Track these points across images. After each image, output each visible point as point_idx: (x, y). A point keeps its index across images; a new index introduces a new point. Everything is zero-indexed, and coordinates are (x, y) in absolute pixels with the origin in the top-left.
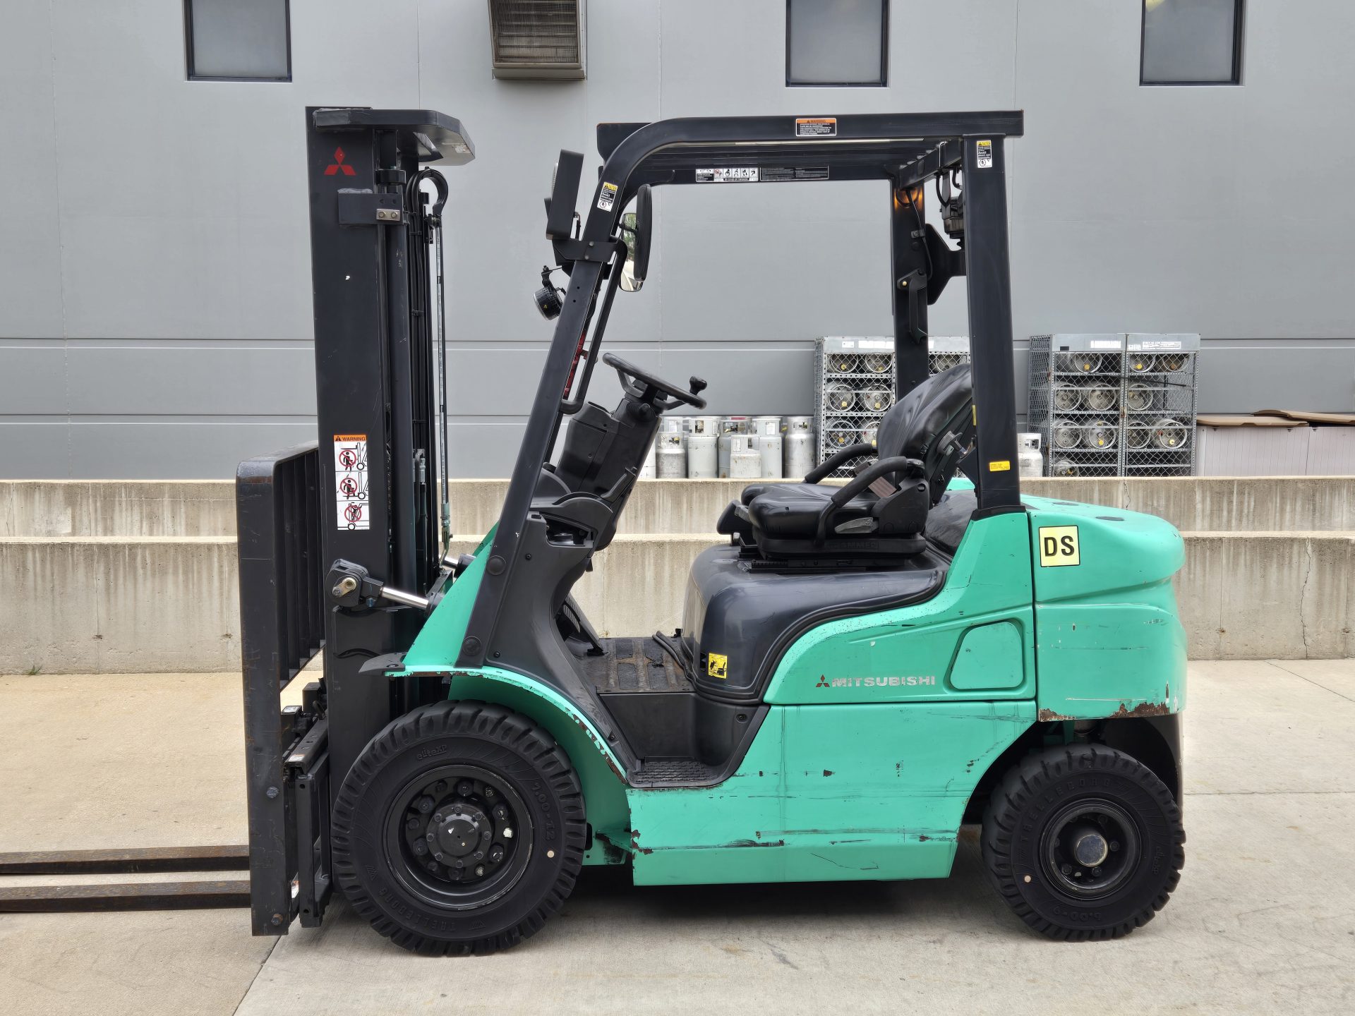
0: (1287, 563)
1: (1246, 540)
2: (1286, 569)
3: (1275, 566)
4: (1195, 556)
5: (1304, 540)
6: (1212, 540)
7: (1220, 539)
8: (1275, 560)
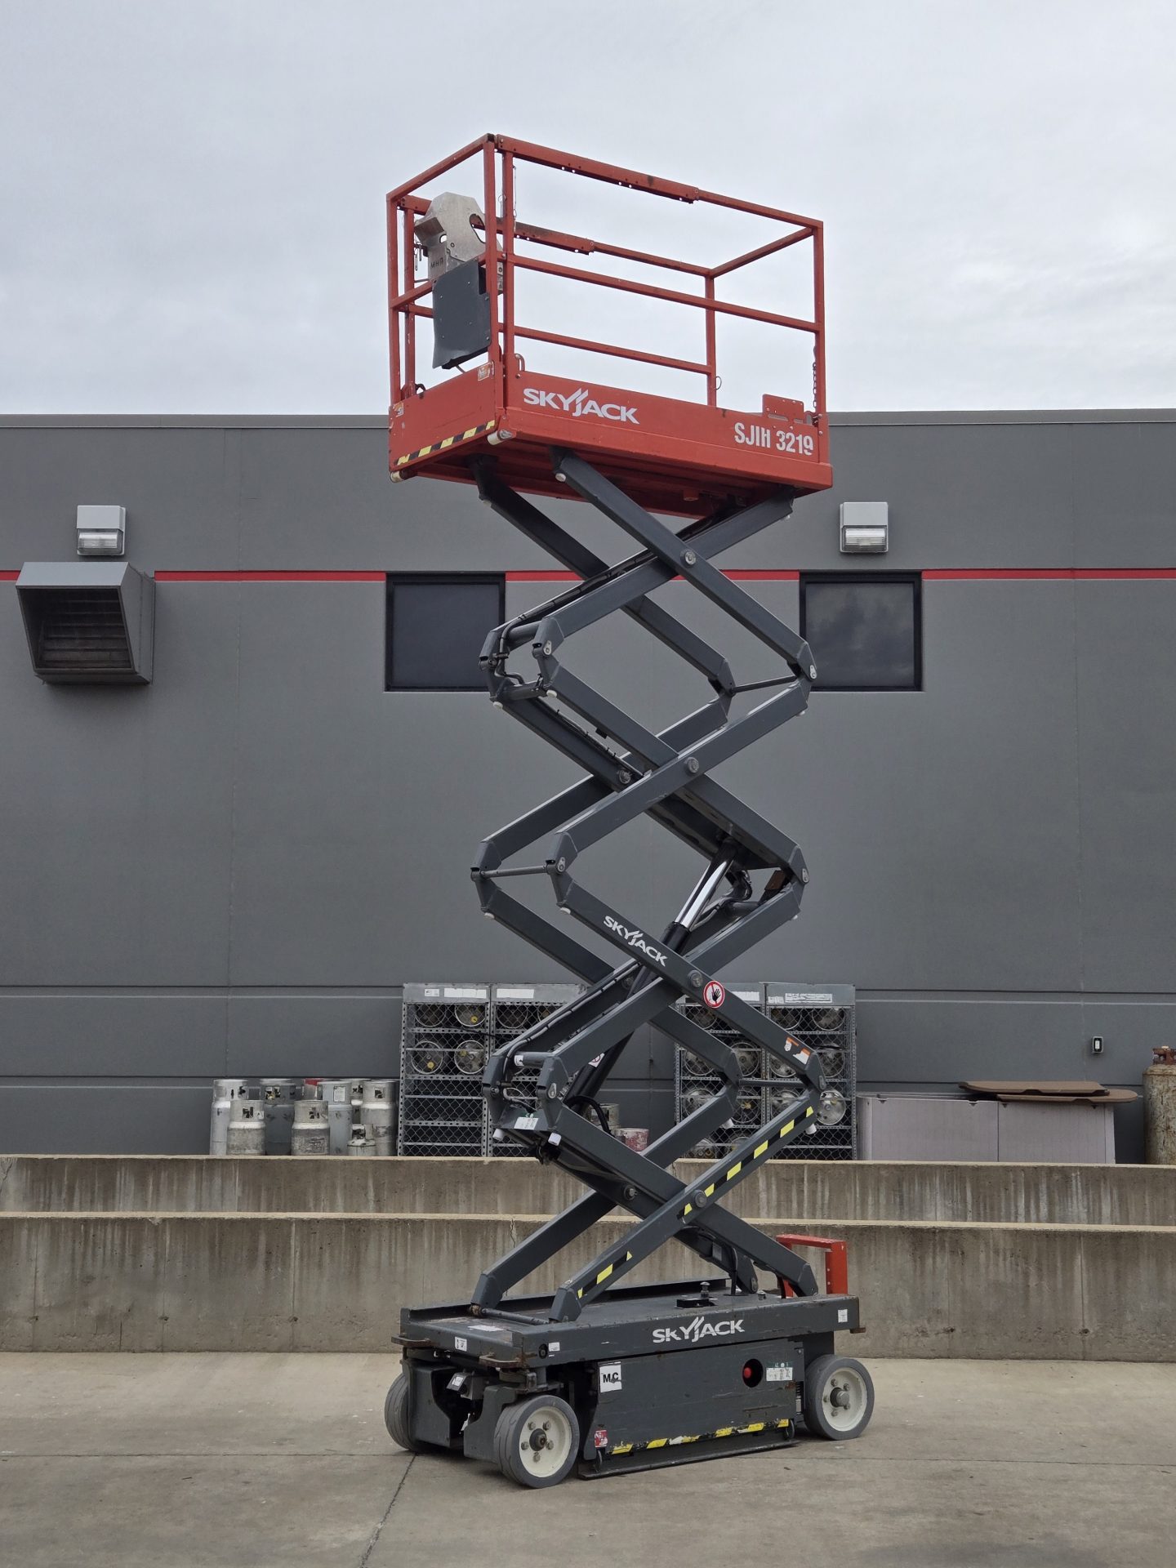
0: (491, 1247)
1: (449, 1222)
2: (491, 1252)
3: (479, 1251)
4: (396, 1239)
5: (508, 1223)
6: (413, 1222)
7: (422, 1221)
8: (479, 1245)
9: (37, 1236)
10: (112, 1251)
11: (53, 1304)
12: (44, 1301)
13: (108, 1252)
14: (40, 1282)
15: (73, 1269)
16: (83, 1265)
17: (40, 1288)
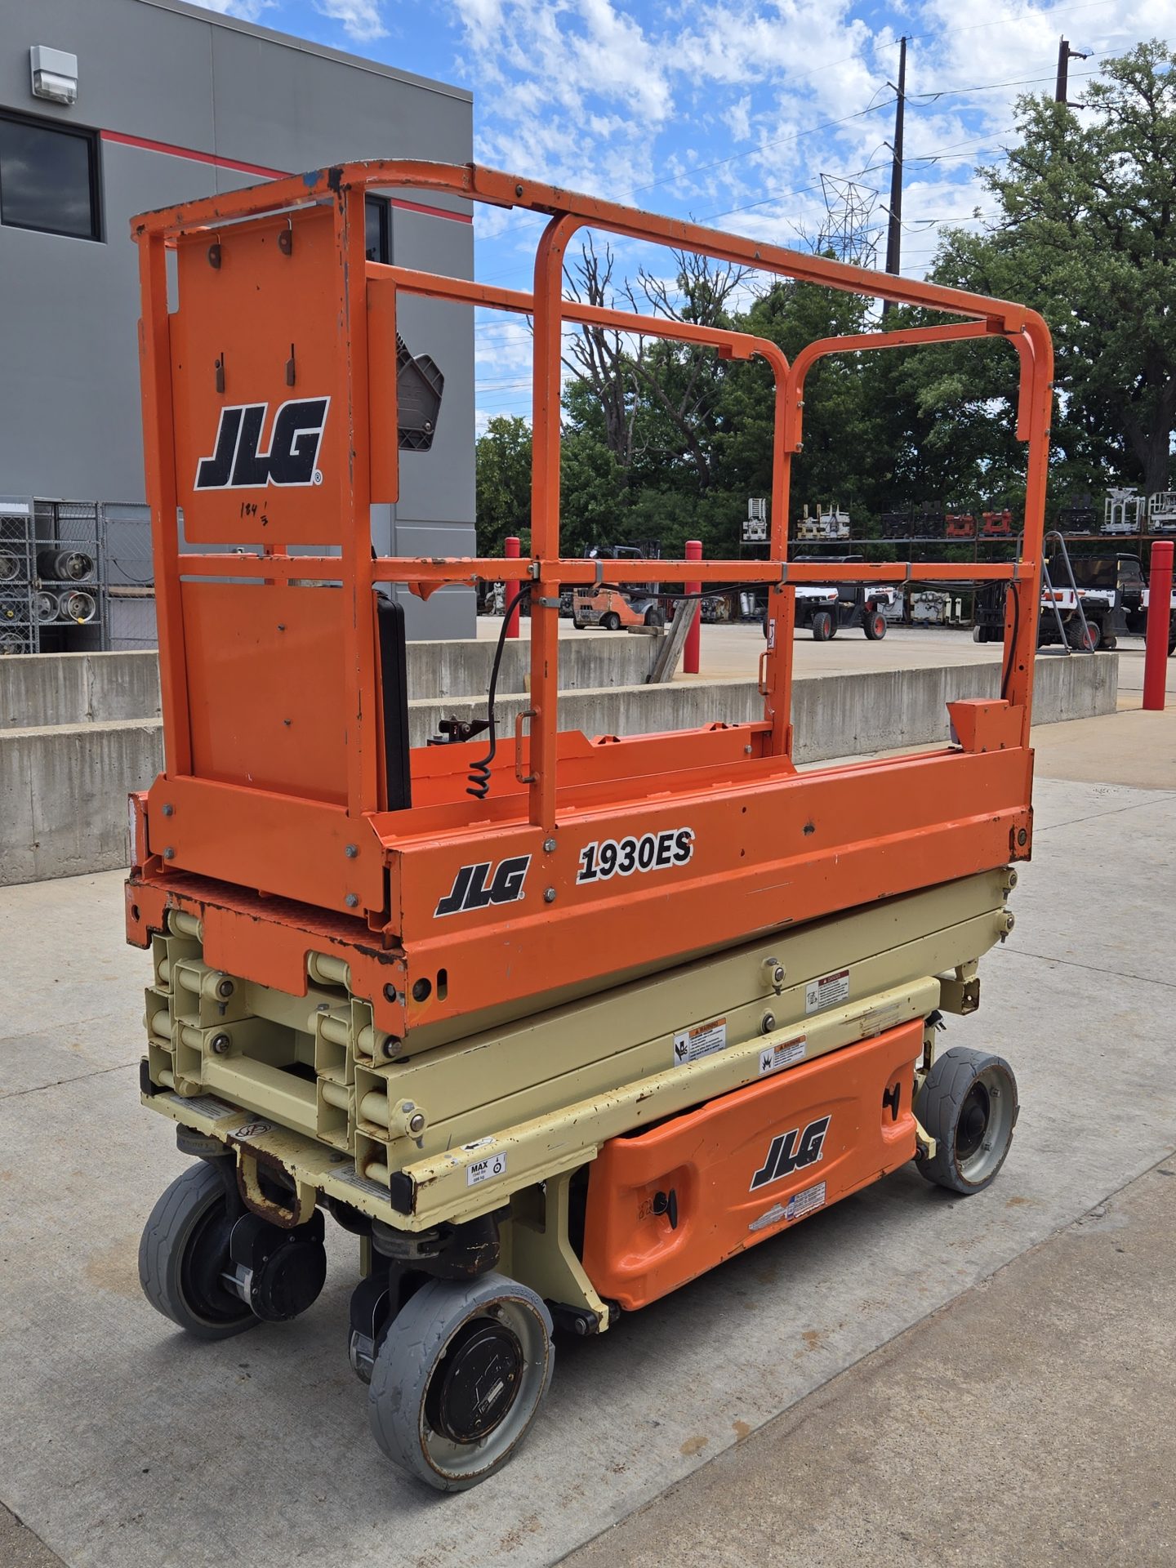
9: (29, 756)
10: (110, 765)
11: (54, 827)
12: (43, 826)
13: (106, 768)
14: (37, 806)
15: (71, 788)
16: (81, 782)
17: (38, 812)
